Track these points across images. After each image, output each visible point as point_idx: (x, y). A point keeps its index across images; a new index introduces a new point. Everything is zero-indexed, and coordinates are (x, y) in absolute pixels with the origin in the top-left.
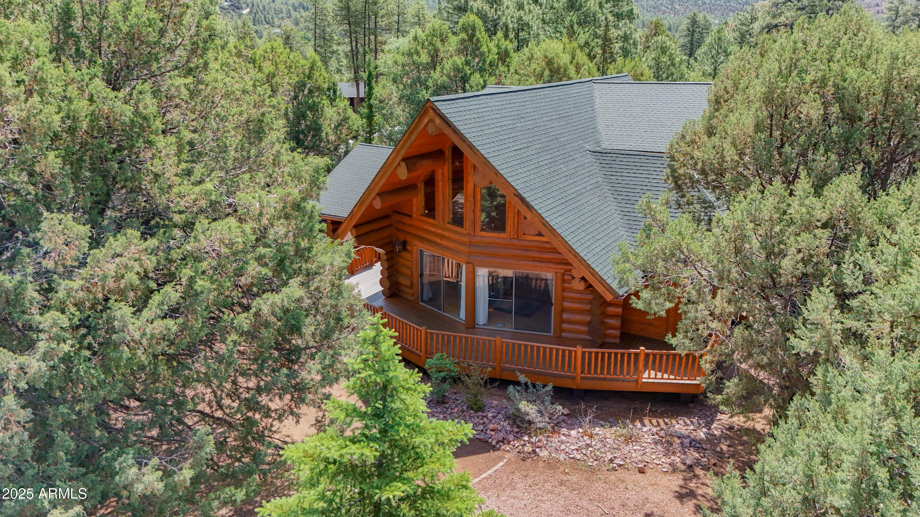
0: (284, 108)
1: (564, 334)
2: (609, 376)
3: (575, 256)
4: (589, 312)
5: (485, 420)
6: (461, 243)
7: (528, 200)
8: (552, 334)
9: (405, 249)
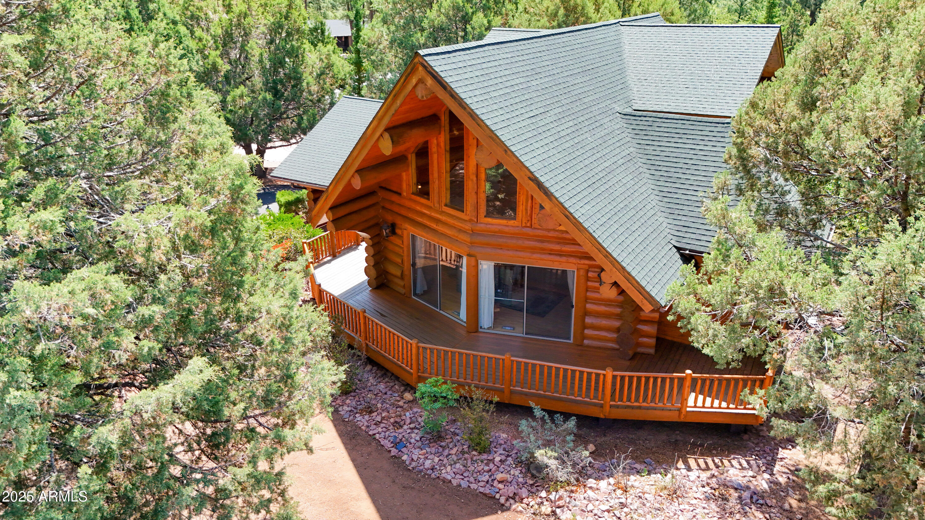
0: (258, 54)
1: (586, 342)
2: (645, 404)
3: (606, 257)
4: (619, 317)
5: (491, 465)
6: (460, 230)
7: (547, 185)
8: (571, 341)
9: (393, 232)
